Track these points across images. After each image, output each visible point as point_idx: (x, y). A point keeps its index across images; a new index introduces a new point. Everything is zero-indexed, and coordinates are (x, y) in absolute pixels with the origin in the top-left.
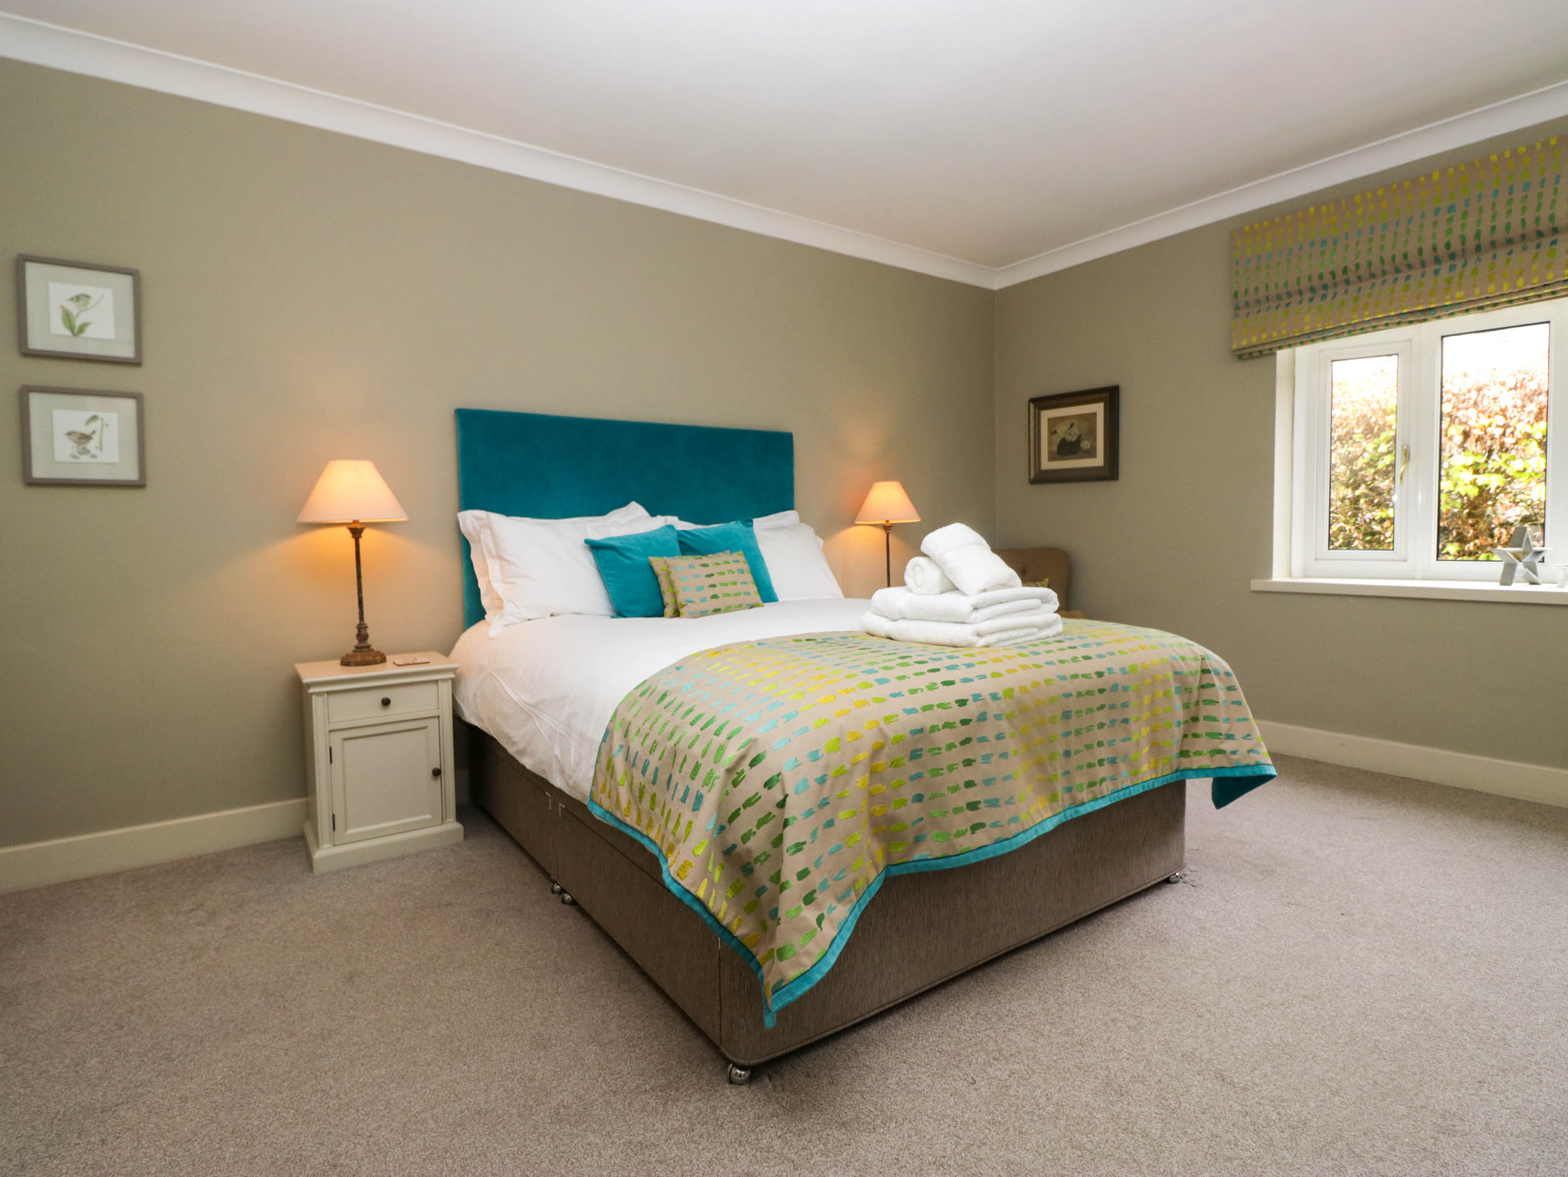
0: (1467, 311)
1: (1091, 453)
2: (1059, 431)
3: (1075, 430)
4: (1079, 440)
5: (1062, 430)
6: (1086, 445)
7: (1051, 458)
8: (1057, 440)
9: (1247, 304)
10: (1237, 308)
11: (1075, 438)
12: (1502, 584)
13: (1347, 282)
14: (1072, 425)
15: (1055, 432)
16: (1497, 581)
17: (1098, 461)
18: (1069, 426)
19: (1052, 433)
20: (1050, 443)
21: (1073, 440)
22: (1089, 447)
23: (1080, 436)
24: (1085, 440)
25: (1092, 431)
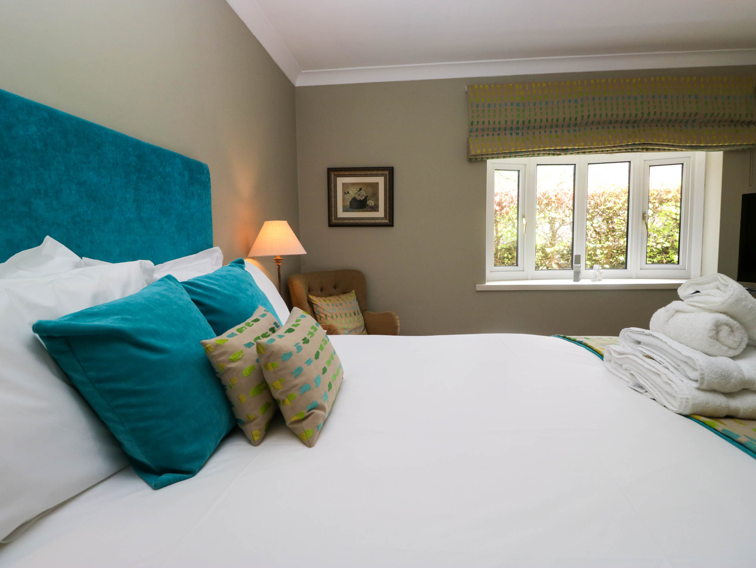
0: (578, 153)
1: (375, 208)
2: (350, 192)
3: (363, 192)
4: (365, 200)
5: (353, 192)
6: (371, 203)
7: (345, 210)
8: (349, 198)
9: (477, 130)
10: (471, 132)
11: (363, 198)
12: (575, 281)
13: (528, 128)
14: (361, 189)
15: (348, 193)
16: (572, 279)
17: (380, 213)
18: (358, 190)
19: (345, 193)
20: (344, 200)
21: (362, 199)
22: (373, 205)
23: (367, 197)
24: (369, 200)
25: (375, 195)
